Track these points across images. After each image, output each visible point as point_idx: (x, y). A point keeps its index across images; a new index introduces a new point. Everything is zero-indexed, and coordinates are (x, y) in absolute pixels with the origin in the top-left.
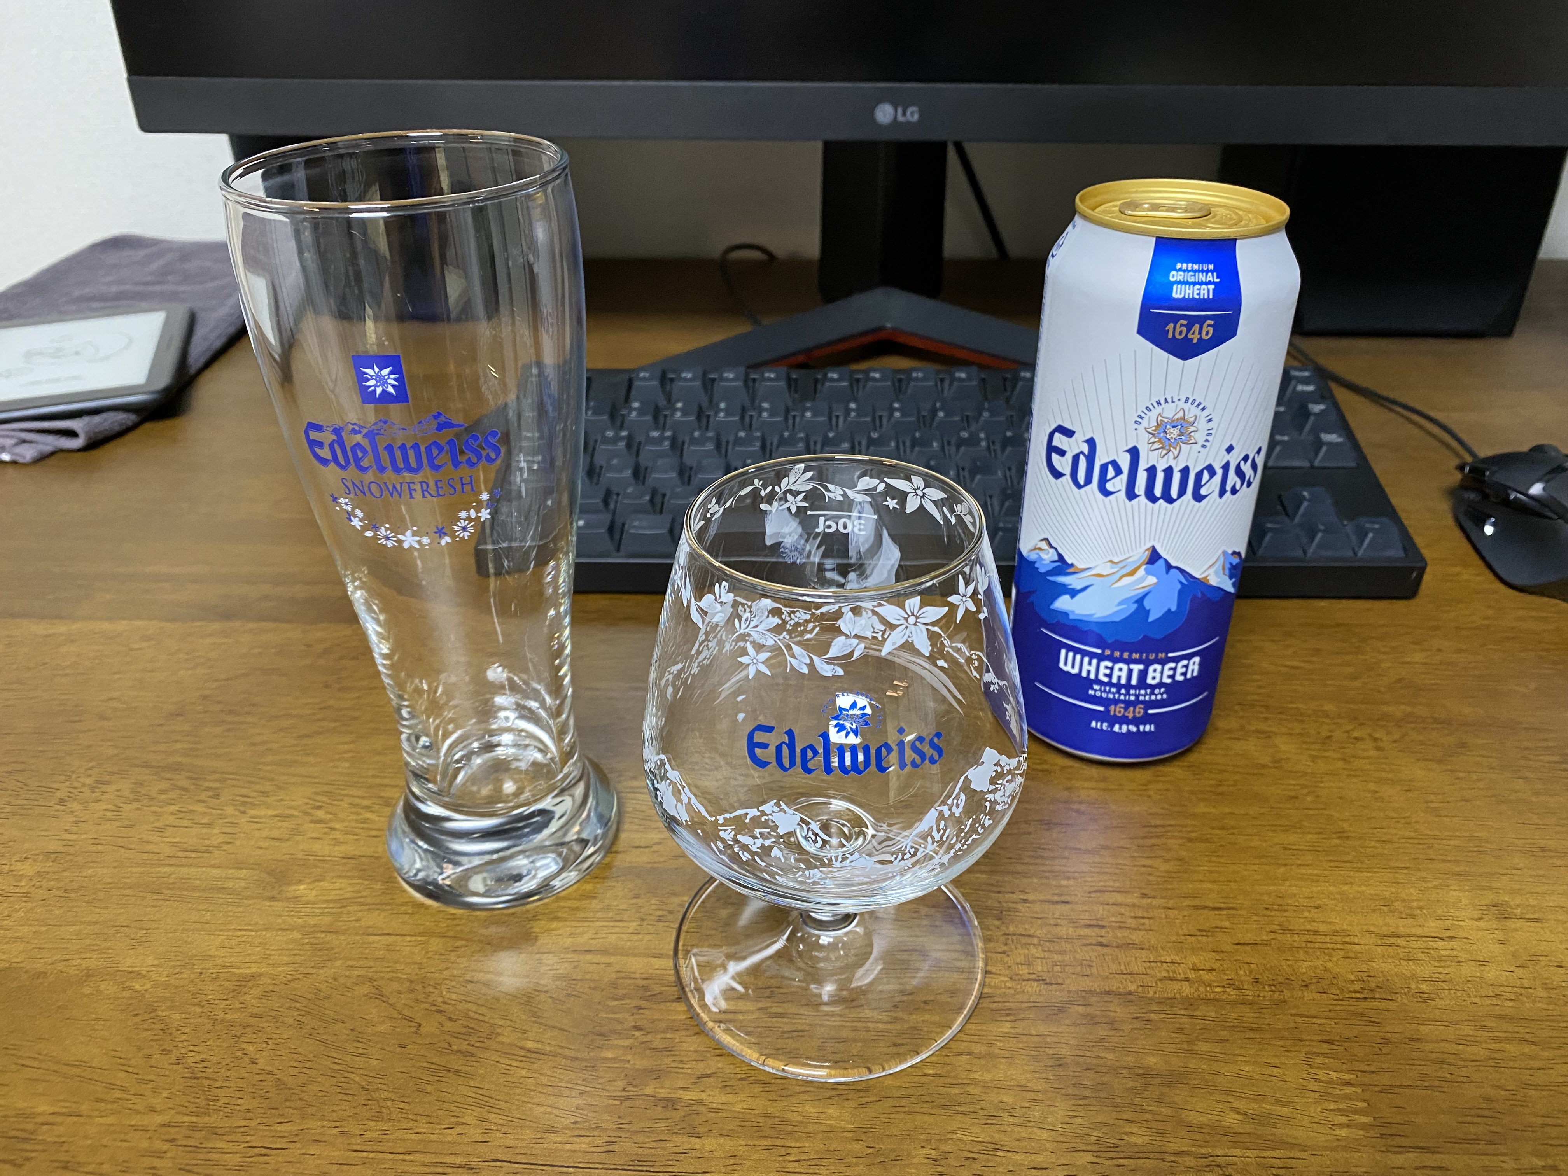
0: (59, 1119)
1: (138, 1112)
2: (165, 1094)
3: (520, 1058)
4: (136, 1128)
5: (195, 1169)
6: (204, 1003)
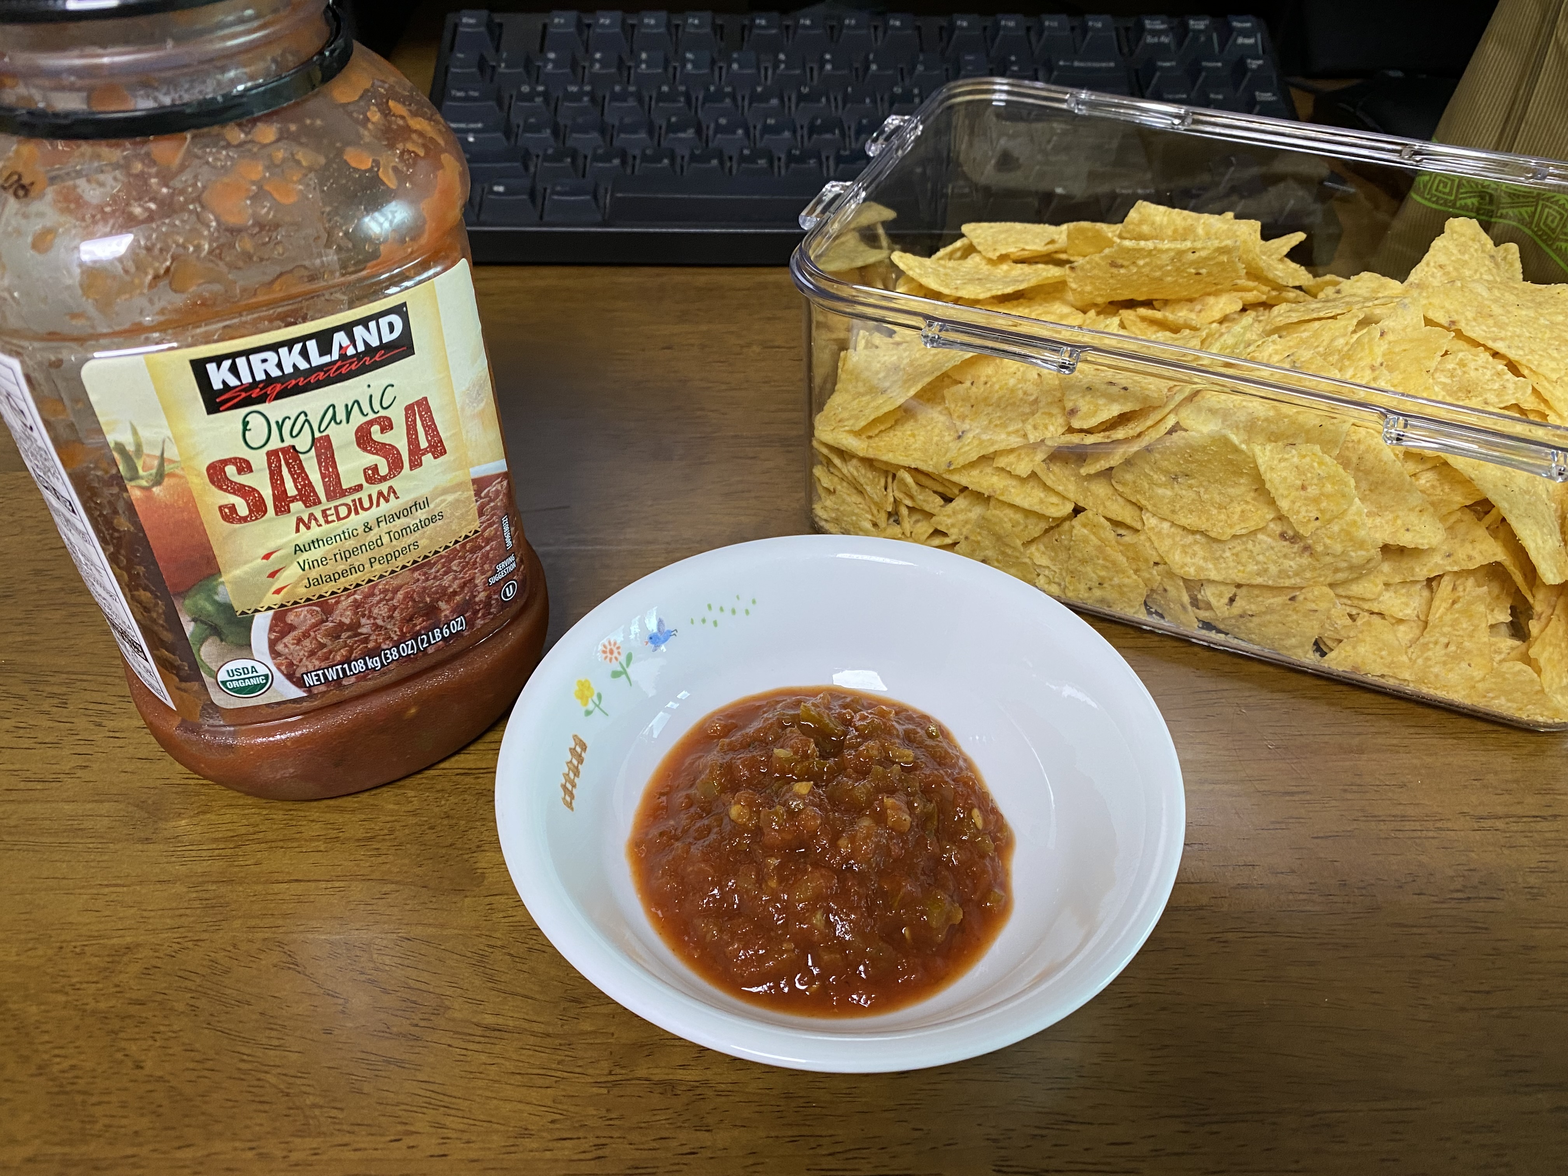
3: (478, 1039)
6: (68, 989)
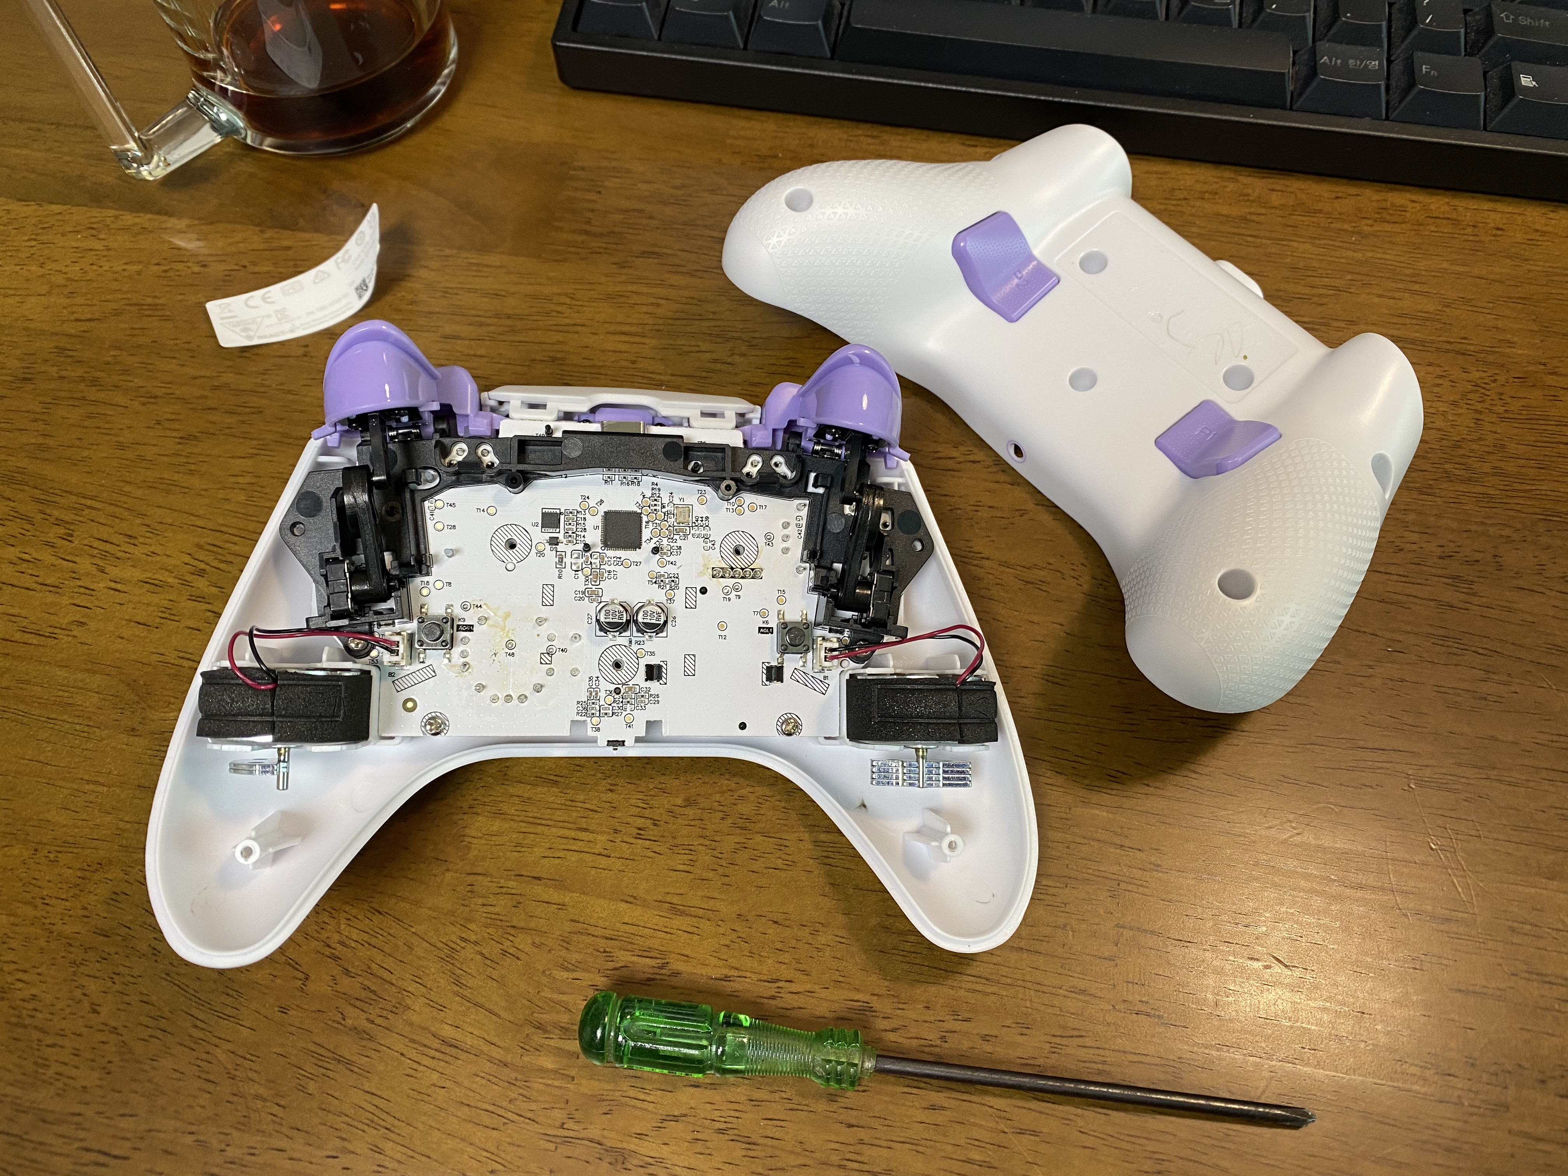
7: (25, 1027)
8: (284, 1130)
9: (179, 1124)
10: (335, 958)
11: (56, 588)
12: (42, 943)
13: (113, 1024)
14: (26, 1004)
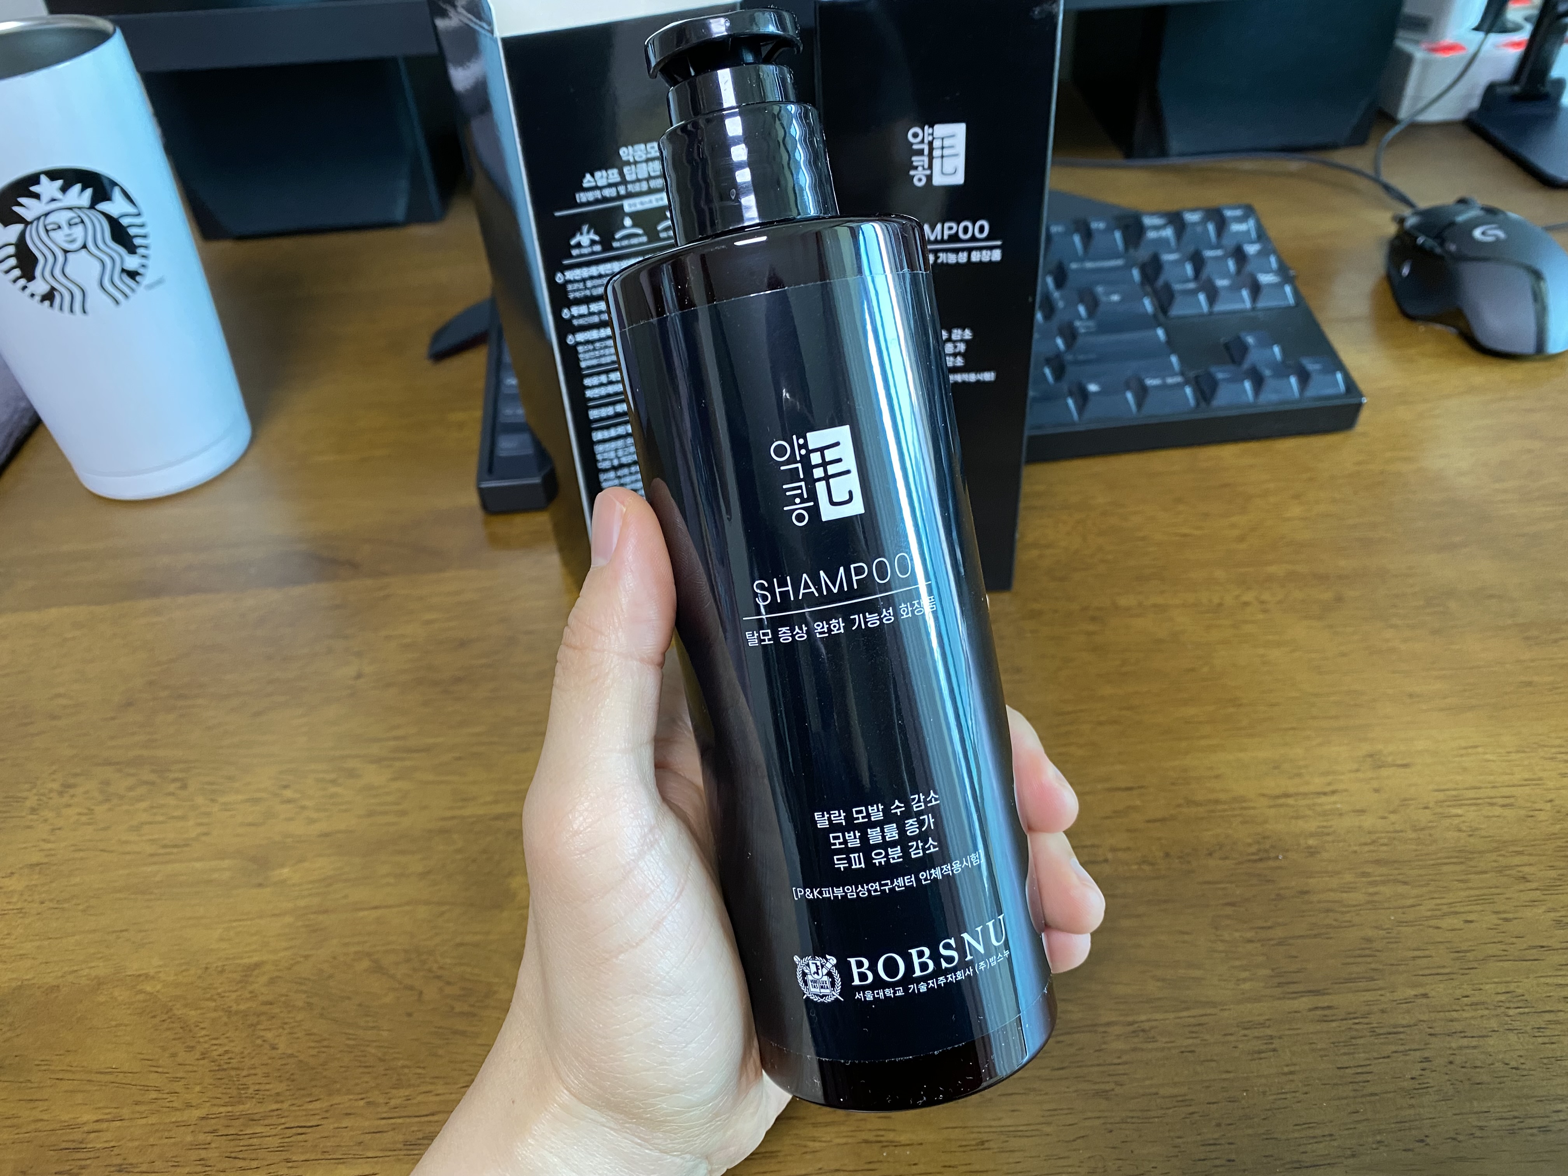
0: (104, 1125)
1: (177, 1109)
2: (198, 1088)
4: (178, 1124)
5: (241, 1155)
7: (225, 1070)
8: (428, 1080)
9: (351, 1097)
10: (439, 977)
11: (183, 818)
12: (225, 1019)
13: (289, 1052)
14: (221, 1057)
